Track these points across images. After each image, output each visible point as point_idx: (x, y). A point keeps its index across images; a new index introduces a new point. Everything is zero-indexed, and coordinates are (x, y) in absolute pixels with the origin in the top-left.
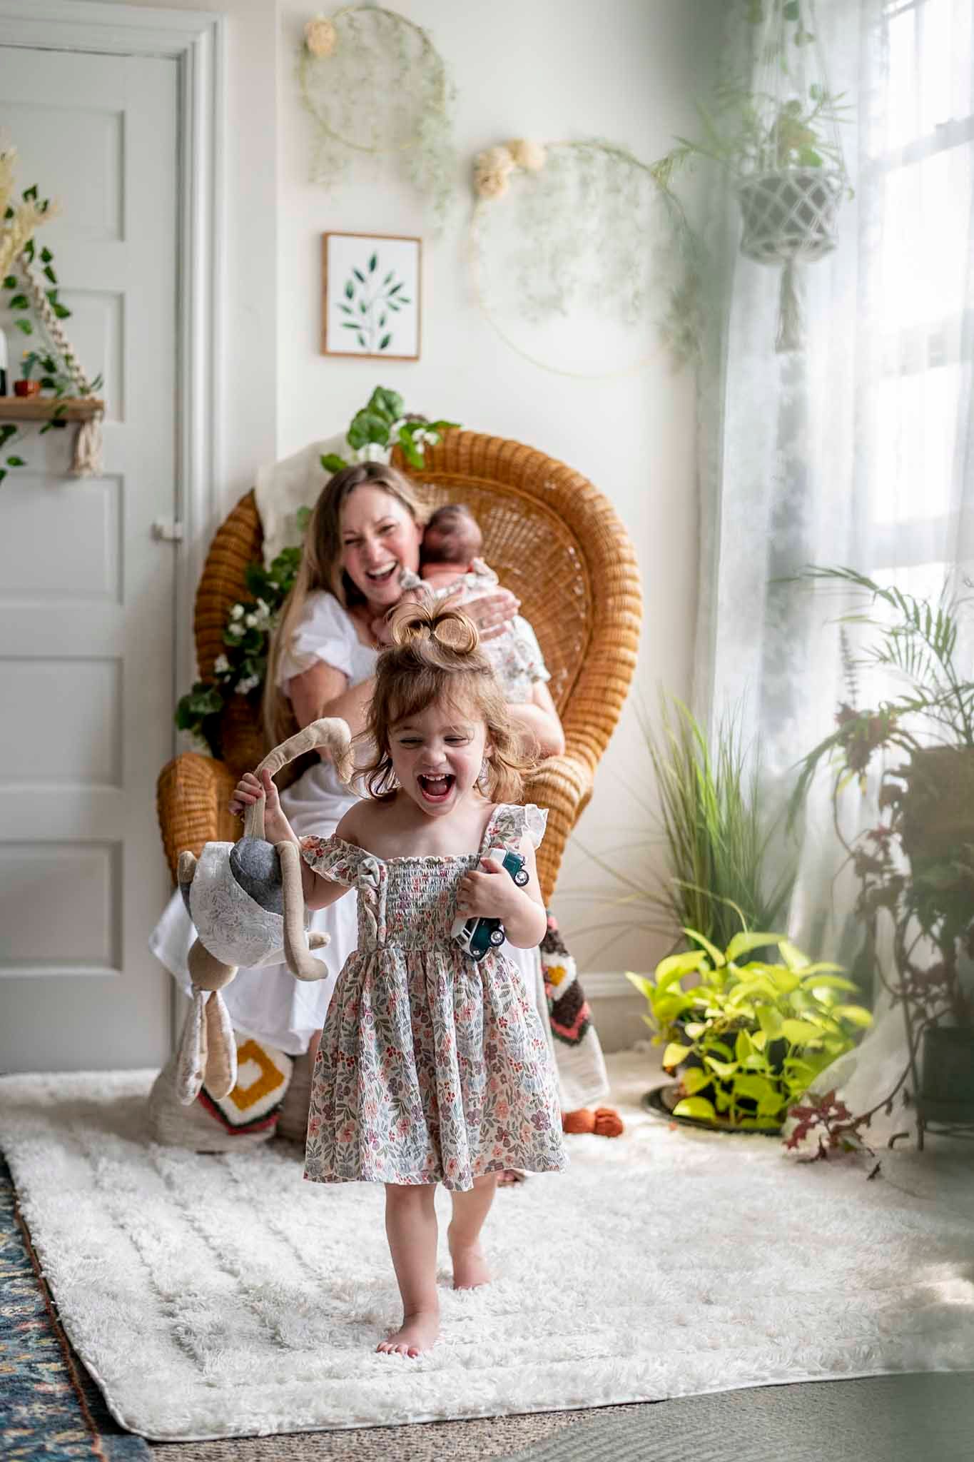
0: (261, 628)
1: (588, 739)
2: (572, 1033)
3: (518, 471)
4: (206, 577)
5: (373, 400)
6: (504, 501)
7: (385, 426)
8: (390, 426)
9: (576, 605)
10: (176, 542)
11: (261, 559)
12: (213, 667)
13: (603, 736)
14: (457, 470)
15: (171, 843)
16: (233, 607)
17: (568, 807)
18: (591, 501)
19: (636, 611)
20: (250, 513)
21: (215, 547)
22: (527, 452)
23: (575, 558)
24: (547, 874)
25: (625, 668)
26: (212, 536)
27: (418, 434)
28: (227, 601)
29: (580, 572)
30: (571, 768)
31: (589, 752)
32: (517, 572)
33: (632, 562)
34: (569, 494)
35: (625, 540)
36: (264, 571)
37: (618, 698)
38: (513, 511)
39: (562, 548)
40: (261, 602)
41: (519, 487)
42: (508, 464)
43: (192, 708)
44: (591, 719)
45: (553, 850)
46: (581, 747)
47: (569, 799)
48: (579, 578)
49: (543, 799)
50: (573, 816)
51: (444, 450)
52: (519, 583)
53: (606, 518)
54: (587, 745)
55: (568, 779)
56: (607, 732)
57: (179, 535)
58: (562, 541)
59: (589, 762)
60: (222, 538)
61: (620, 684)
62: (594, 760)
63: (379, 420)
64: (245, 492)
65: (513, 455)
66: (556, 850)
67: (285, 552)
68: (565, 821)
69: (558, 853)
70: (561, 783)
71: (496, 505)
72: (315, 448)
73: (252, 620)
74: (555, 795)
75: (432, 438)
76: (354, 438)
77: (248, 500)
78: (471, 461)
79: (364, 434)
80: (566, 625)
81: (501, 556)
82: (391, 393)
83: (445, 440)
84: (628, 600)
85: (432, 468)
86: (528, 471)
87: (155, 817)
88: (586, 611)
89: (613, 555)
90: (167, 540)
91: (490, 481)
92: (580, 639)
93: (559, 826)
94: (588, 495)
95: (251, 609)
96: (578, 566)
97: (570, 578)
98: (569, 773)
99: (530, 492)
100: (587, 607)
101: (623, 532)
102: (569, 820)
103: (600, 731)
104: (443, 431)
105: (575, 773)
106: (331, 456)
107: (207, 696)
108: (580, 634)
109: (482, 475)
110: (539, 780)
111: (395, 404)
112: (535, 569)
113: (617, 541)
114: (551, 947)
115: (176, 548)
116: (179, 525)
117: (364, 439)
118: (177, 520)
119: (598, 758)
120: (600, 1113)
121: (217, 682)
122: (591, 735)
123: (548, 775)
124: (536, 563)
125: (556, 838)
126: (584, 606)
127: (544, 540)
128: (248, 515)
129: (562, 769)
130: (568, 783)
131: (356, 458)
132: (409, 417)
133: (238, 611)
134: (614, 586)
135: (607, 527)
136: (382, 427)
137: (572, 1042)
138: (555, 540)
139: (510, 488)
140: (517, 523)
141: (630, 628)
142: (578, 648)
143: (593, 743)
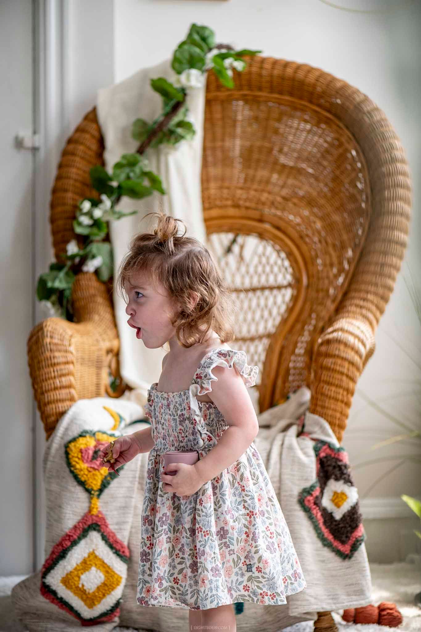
0: (105, 219)
1: (369, 305)
2: (346, 549)
3: (311, 89)
4: (59, 178)
5: (190, 35)
6: (298, 114)
7: (202, 54)
8: (205, 54)
9: (358, 197)
10: (35, 150)
11: (103, 164)
12: (65, 251)
13: (382, 303)
14: (260, 89)
15: (39, 390)
16: (82, 203)
17: (357, 359)
18: (369, 113)
19: (406, 201)
20: (94, 126)
21: (65, 153)
22: (317, 74)
23: (357, 159)
24: (341, 413)
25: (399, 247)
26: (63, 144)
27: (228, 62)
28: (77, 197)
29: (360, 171)
30: (359, 328)
31: (371, 316)
32: (310, 171)
33: (403, 161)
34: (352, 107)
35: (398, 143)
36: (106, 174)
37: (394, 272)
38: (306, 121)
39: (347, 151)
40: (104, 197)
41: (311, 102)
42: (302, 83)
43: (50, 284)
44: (373, 289)
45: (345, 393)
46: (364, 311)
47: (357, 352)
48: (360, 175)
49: (337, 353)
50: (361, 365)
51: (250, 73)
52: (312, 180)
53: (382, 126)
54: (369, 310)
55: (356, 337)
56: (386, 299)
57: (37, 144)
58: (347, 145)
59: (371, 324)
60: (71, 147)
61: (395, 260)
62: (374, 322)
63: (197, 50)
64: (89, 109)
65: (306, 76)
66: (348, 393)
67: (124, 157)
68: (355, 370)
69: (349, 396)
70: (351, 340)
71: (292, 117)
72: (144, 73)
73: (98, 213)
74: (346, 350)
75: (239, 65)
76: (177, 65)
77: (91, 116)
78: (271, 82)
79: (185, 61)
80: (350, 213)
81: (298, 158)
82: (204, 28)
83: (250, 65)
84: (401, 192)
85: (239, 87)
86: (319, 89)
87: (26, 369)
88: (367, 202)
89: (387, 156)
90: (28, 149)
91: (287, 98)
92: (361, 224)
93: (350, 374)
94: (366, 108)
95: (96, 203)
96: (359, 165)
97: (353, 175)
98: (357, 332)
99: (320, 106)
100: (367, 197)
101: (395, 137)
102: (358, 369)
103: (379, 299)
104: (247, 58)
105: (362, 332)
106: (160, 79)
107: (62, 274)
108: (362, 220)
109: (281, 93)
110: (333, 338)
111: (208, 37)
112: (325, 168)
113: (391, 144)
114: (339, 476)
115: (34, 155)
116: (37, 137)
117: (186, 66)
118: (35, 132)
119: (377, 321)
120: (382, 607)
121: (69, 263)
122: (372, 302)
123: (340, 333)
124: (325, 163)
125: (348, 384)
126: (364, 197)
127: (331, 145)
128: (92, 127)
129: (351, 329)
130: (356, 341)
131: (179, 81)
132: (220, 47)
133: (86, 206)
134: (389, 181)
135: (383, 133)
136: (199, 55)
137: (345, 557)
138: (341, 145)
139: (303, 103)
140: (309, 132)
141: (402, 214)
142: (360, 232)
143: (374, 308)
